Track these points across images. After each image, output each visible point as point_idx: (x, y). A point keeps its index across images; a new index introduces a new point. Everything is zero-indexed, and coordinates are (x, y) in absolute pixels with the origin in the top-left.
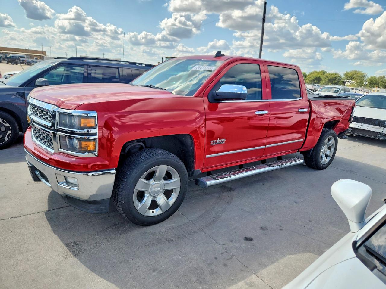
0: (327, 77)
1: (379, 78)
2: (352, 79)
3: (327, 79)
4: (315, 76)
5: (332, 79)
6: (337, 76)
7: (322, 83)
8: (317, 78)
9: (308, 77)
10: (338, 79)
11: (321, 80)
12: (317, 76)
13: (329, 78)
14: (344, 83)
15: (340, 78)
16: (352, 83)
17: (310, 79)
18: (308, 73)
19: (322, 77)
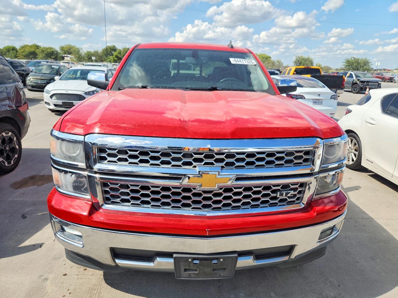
0: (43, 51)
1: (94, 53)
2: (70, 54)
3: (44, 54)
4: (28, 50)
5: (49, 54)
6: (53, 50)
7: (39, 58)
8: (31, 52)
9: (20, 51)
10: (55, 54)
11: (37, 55)
12: (30, 50)
13: (46, 53)
14: (63, 58)
15: (57, 53)
16: (71, 58)
17: (24, 54)
18: (19, 47)
19: (37, 51)
